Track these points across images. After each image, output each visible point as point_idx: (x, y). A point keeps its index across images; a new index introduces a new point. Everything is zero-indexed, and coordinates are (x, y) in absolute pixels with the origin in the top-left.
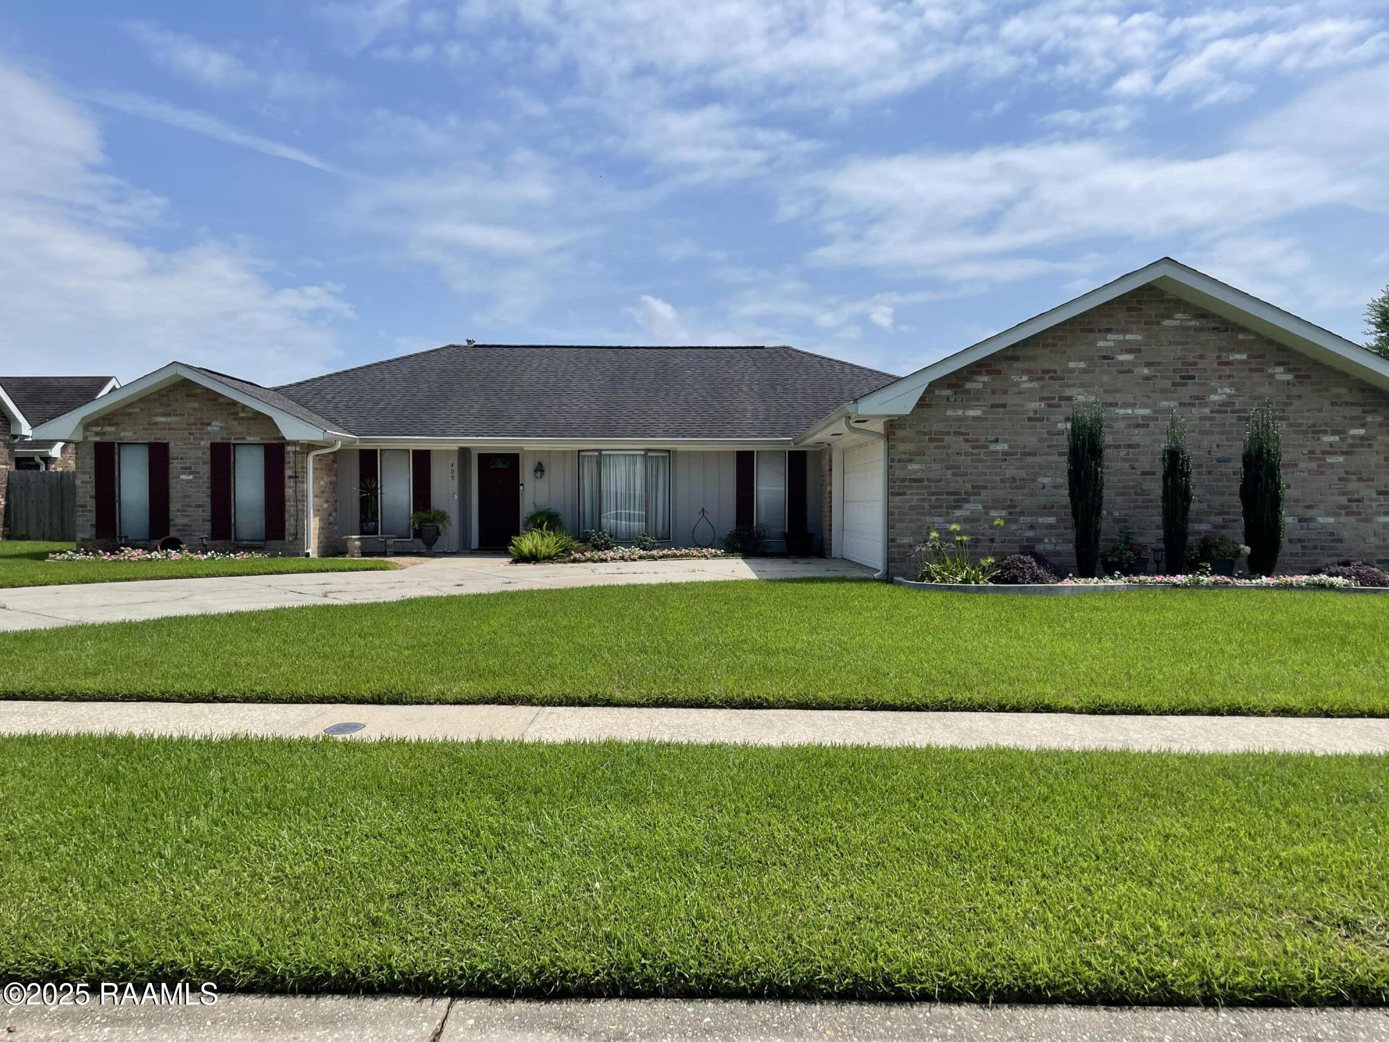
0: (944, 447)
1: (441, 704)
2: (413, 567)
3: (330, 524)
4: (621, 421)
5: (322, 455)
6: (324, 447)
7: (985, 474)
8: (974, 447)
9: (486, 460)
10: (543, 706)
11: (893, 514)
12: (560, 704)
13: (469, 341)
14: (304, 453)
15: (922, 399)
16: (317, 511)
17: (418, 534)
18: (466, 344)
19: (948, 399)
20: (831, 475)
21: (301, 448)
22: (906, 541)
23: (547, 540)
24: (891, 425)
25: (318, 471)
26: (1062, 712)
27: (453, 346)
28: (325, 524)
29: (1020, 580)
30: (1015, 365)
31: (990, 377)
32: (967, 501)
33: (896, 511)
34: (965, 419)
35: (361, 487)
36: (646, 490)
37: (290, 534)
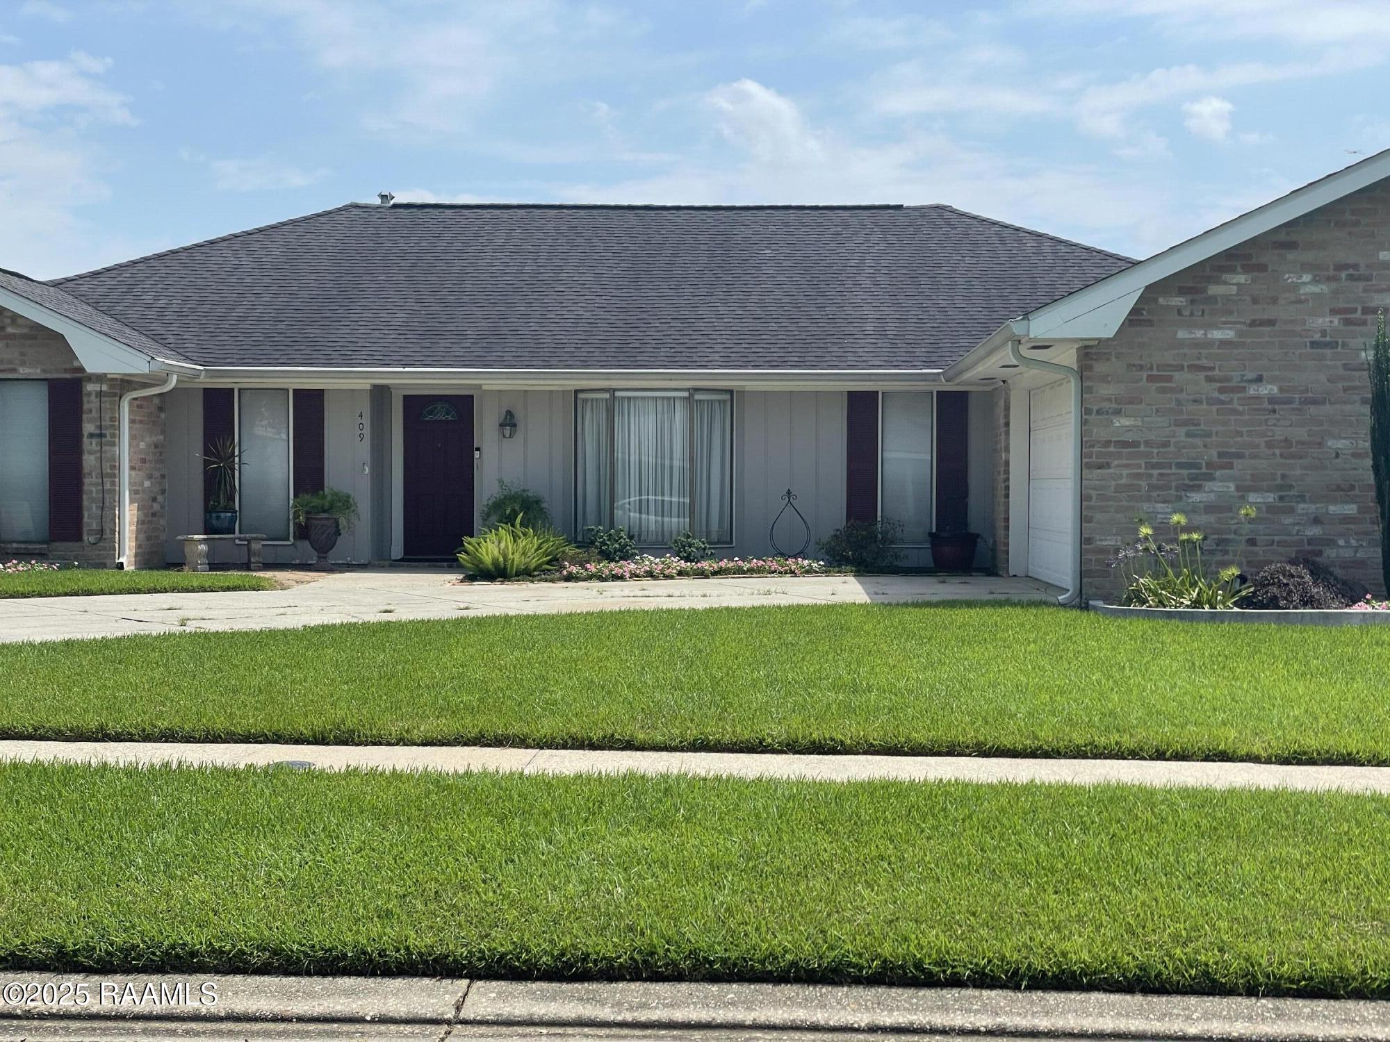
0: (1171, 390)
1: (405, 744)
2: (301, 586)
3: (154, 515)
4: (647, 340)
5: (144, 398)
6: (145, 386)
7: (1240, 434)
8: (1222, 390)
9: (416, 405)
10: (542, 748)
11: (1089, 498)
12: (564, 747)
13: (383, 197)
14: (115, 395)
15: (1134, 311)
16: (134, 492)
17: (303, 532)
18: (378, 201)
19: (1179, 312)
20: (1007, 433)
21: (111, 387)
22: (1110, 542)
23: (522, 543)
24: (1087, 354)
25: (137, 426)
26: (1242, 760)
27: (356, 206)
28: (146, 515)
29: (1282, 603)
30: (1291, 256)
31: (1249, 276)
32: (1211, 478)
33: (1094, 493)
34: (1209, 344)
35: (206, 452)
36: (691, 459)
37: (91, 532)
